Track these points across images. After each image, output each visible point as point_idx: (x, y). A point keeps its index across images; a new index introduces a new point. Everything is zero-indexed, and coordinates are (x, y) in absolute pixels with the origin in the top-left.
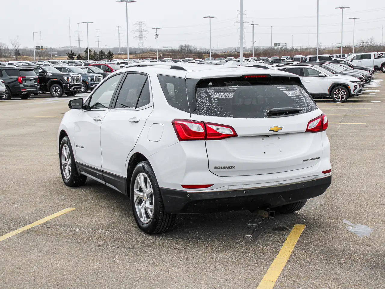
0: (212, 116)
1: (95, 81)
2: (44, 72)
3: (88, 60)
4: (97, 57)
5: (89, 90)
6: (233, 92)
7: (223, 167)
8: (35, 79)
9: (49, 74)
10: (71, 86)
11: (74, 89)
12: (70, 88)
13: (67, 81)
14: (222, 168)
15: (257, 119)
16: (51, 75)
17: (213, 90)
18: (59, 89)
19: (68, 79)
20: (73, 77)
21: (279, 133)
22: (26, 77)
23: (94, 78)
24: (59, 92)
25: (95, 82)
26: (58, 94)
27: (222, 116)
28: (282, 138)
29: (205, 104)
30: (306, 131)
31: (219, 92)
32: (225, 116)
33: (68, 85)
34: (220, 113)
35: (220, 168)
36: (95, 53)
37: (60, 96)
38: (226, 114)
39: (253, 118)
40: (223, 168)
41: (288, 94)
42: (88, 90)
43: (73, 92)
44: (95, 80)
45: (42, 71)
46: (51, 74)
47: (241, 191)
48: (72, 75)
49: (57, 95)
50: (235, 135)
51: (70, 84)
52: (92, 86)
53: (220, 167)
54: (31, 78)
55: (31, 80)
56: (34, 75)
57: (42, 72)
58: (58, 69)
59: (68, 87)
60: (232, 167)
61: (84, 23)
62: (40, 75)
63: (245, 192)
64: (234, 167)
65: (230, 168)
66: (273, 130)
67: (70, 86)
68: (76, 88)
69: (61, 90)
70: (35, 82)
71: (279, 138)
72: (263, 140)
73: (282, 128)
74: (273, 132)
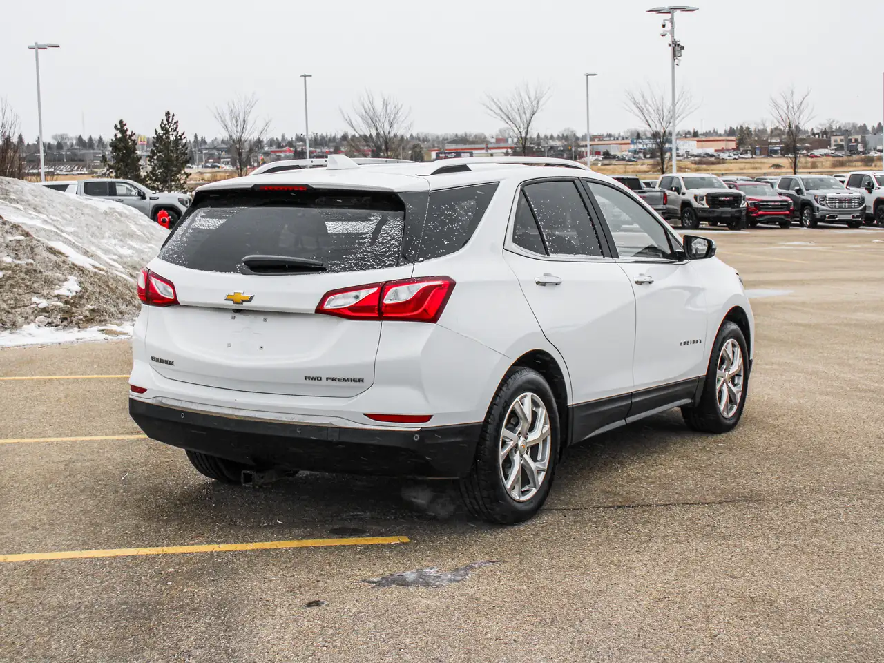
7: (160, 359)
14: (159, 361)
15: (219, 274)
21: (243, 306)
27: (175, 262)
28: (273, 322)
30: (313, 312)
32: (178, 263)
34: (176, 257)
38: (181, 259)
50: (176, 302)
53: (157, 359)
63: (183, 416)
64: (171, 363)
65: (168, 362)
66: (233, 301)
71: (265, 320)
72: (233, 318)
73: (252, 297)
74: (231, 303)
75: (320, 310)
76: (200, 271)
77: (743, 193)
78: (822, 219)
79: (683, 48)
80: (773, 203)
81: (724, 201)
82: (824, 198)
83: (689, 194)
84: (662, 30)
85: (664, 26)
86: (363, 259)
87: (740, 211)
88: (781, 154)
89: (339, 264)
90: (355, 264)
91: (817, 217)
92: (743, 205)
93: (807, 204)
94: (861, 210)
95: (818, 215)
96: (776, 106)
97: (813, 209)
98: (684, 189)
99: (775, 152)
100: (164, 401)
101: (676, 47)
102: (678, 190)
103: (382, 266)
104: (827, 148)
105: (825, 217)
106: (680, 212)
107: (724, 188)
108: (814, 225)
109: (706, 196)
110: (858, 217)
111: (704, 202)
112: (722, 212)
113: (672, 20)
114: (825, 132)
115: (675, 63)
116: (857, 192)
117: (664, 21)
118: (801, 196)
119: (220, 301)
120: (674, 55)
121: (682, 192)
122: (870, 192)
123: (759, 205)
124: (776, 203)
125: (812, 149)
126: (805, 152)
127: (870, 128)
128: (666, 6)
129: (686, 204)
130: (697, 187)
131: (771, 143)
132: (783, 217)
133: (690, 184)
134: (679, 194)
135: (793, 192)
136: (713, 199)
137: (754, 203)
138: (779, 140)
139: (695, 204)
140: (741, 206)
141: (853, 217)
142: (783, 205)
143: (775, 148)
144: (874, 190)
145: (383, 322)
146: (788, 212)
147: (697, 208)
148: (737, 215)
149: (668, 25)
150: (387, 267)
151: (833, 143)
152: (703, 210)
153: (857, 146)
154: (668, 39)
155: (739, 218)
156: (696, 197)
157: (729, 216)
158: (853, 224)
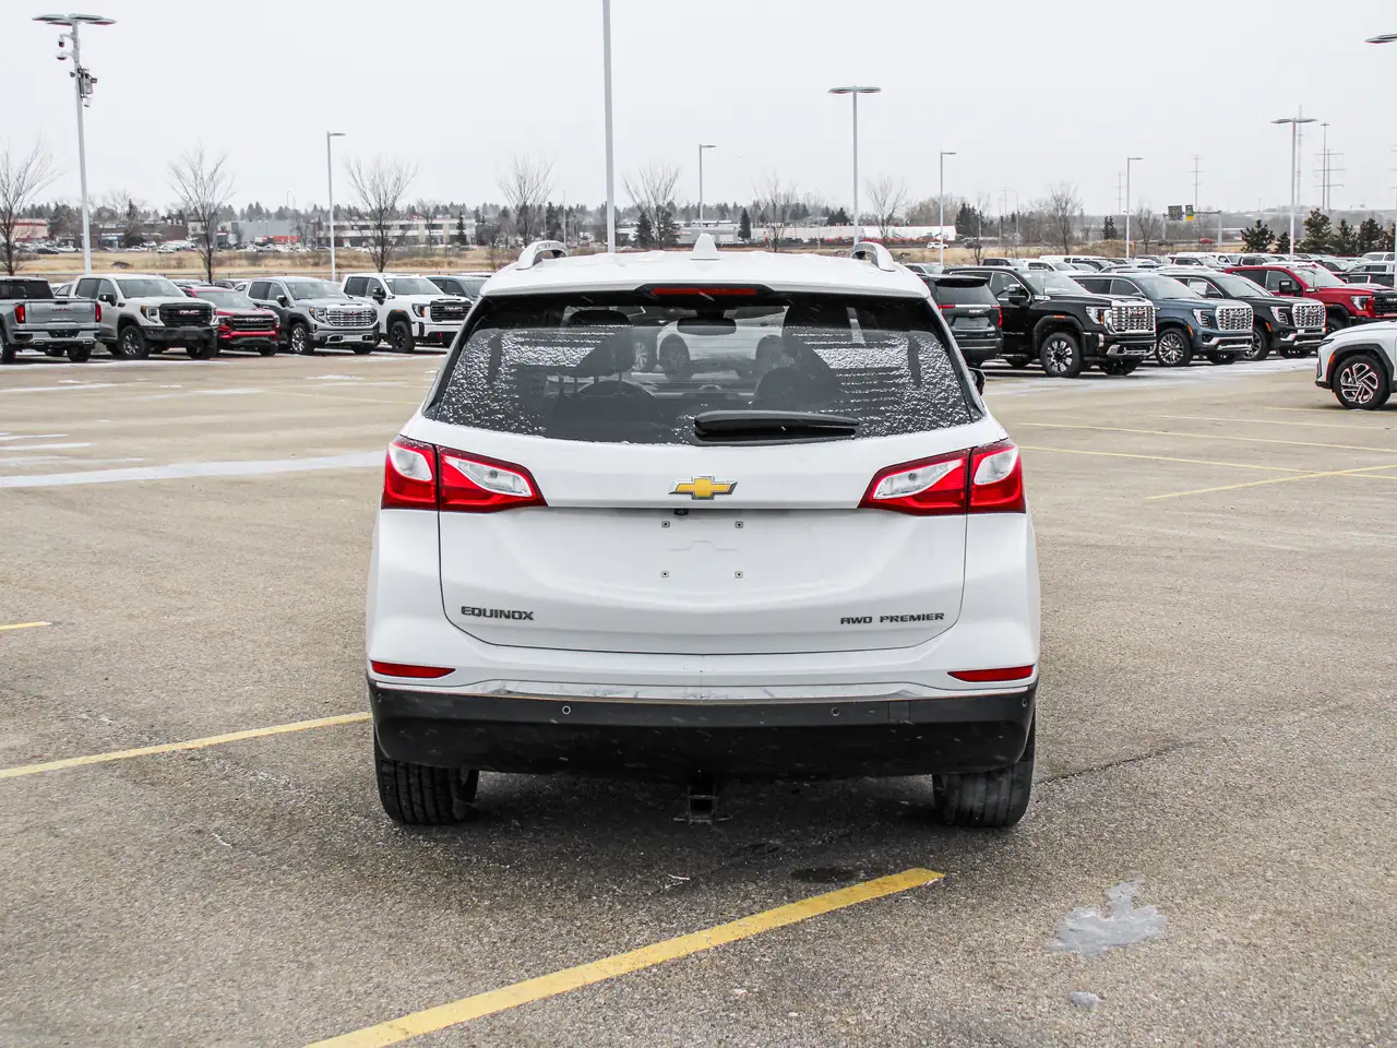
0: (475, 426)
1: (1219, 325)
2: (1026, 290)
3: (1288, 251)
4: (1355, 242)
5: (1197, 357)
6: (589, 345)
7: (491, 611)
8: (989, 314)
9: (1041, 298)
10: (1110, 341)
11: (1121, 350)
12: (1106, 348)
13: (1097, 322)
14: (488, 614)
15: (635, 446)
16: (1048, 303)
17: (521, 336)
18: (1069, 349)
19: (1100, 315)
20: (1120, 309)
21: (715, 503)
22: (957, 306)
23: (1217, 314)
24: (1069, 361)
25: (1221, 329)
26: (1066, 365)
27: (508, 429)
28: (752, 525)
29: (471, 384)
30: (859, 507)
31: (537, 344)
32: (518, 431)
33: (1101, 336)
34: (503, 419)
35: (482, 613)
36: (1346, 229)
37: (1073, 374)
38: (521, 423)
39: (619, 441)
40: (491, 616)
41: (829, 362)
42: (1195, 357)
43: (1117, 360)
44: (1218, 322)
45: (1018, 286)
46: (1049, 298)
47: (553, 705)
48: (1114, 303)
49: (1063, 368)
50: (537, 501)
51: (1106, 334)
52: (1209, 341)
53: (480, 610)
54: (974, 311)
55: (973, 317)
56: (986, 299)
57: (1020, 291)
58: (1080, 282)
59: (1101, 344)
60: (524, 616)
61: (1281, 122)
62: (1011, 300)
63: (566, 712)
64: (529, 616)
65: (517, 615)
66: (691, 493)
67: (1105, 341)
68: (1129, 347)
69: (1077, 350)
70: (989, 326)
71: (739, 525)
72: (666, 525)
73: (733, 486)
74: (689, 497)
75: (868, 503)
76: (591, 444)
77: (212, 304)
78: (321, 343)
79: (94, 80)
80: (252, 319)
81: (188, 316)
82: (323, 311)
83: (132, 306)
84: (60, 51)
85: (61, 44)
86: (915, 411)
87: (210, 331)
88: (120, 247)
89: (881, 422)
90: (909, 421)
91: (315, 338)
92: (215, 322)
93: (297, 320)
94: (373, 329)
95: (316, 336)
96: (179, 175)
97: (307, 328)
98: (121, 298)
99: (111, 243)
100: (510, 687)
101: (84, 79)
102: (111, 299)
103: (952, 421)
104: (185, 239)
105: (326, 338)
106: (116, 334)
107: (179, 295)
108: (308, 351)
109: (160, 308)
110: (370, 338)
111: (157, 317)
112: (184, 333)
113: (74, 37)
114: (180, 215)
115: (83, 104)
116: (367, 303)
117: (61, 36)
118: (287, 308)
119: (661, 495)
120: (81, 90)
121: (118, 302)
122: (381, 303)
123: (232, 323)
124: (258, 319)
125: (164, 240)
126: (154, 244)
127: (237, 212)
128: (66, 13)
129: (127, 322)
130: (142, 294)
131: (104, 230)
132: (267, 339)
133: (130, 290)
134: (113, 305)
135: (275, 303)
136: (170, 313)
137: (225, 319)
138: (114, 227)
139: (143, 321)
140: (212, 324)
141: (364, 338)
142: (267, 323)
143: (110, 238)
144: (386, 300)
145: (969, 515)
146: (273, 332)
147: (147, 327)
148: (206, 336)
149: (69, 43)
150: (958, 423)
151: (191, 232)
152: (156, 330)
153: (226, 237)
154: (70, 65)
155: (206, 343)
156: (143, 311)
157: (196, 338)
158: (361, 349)
